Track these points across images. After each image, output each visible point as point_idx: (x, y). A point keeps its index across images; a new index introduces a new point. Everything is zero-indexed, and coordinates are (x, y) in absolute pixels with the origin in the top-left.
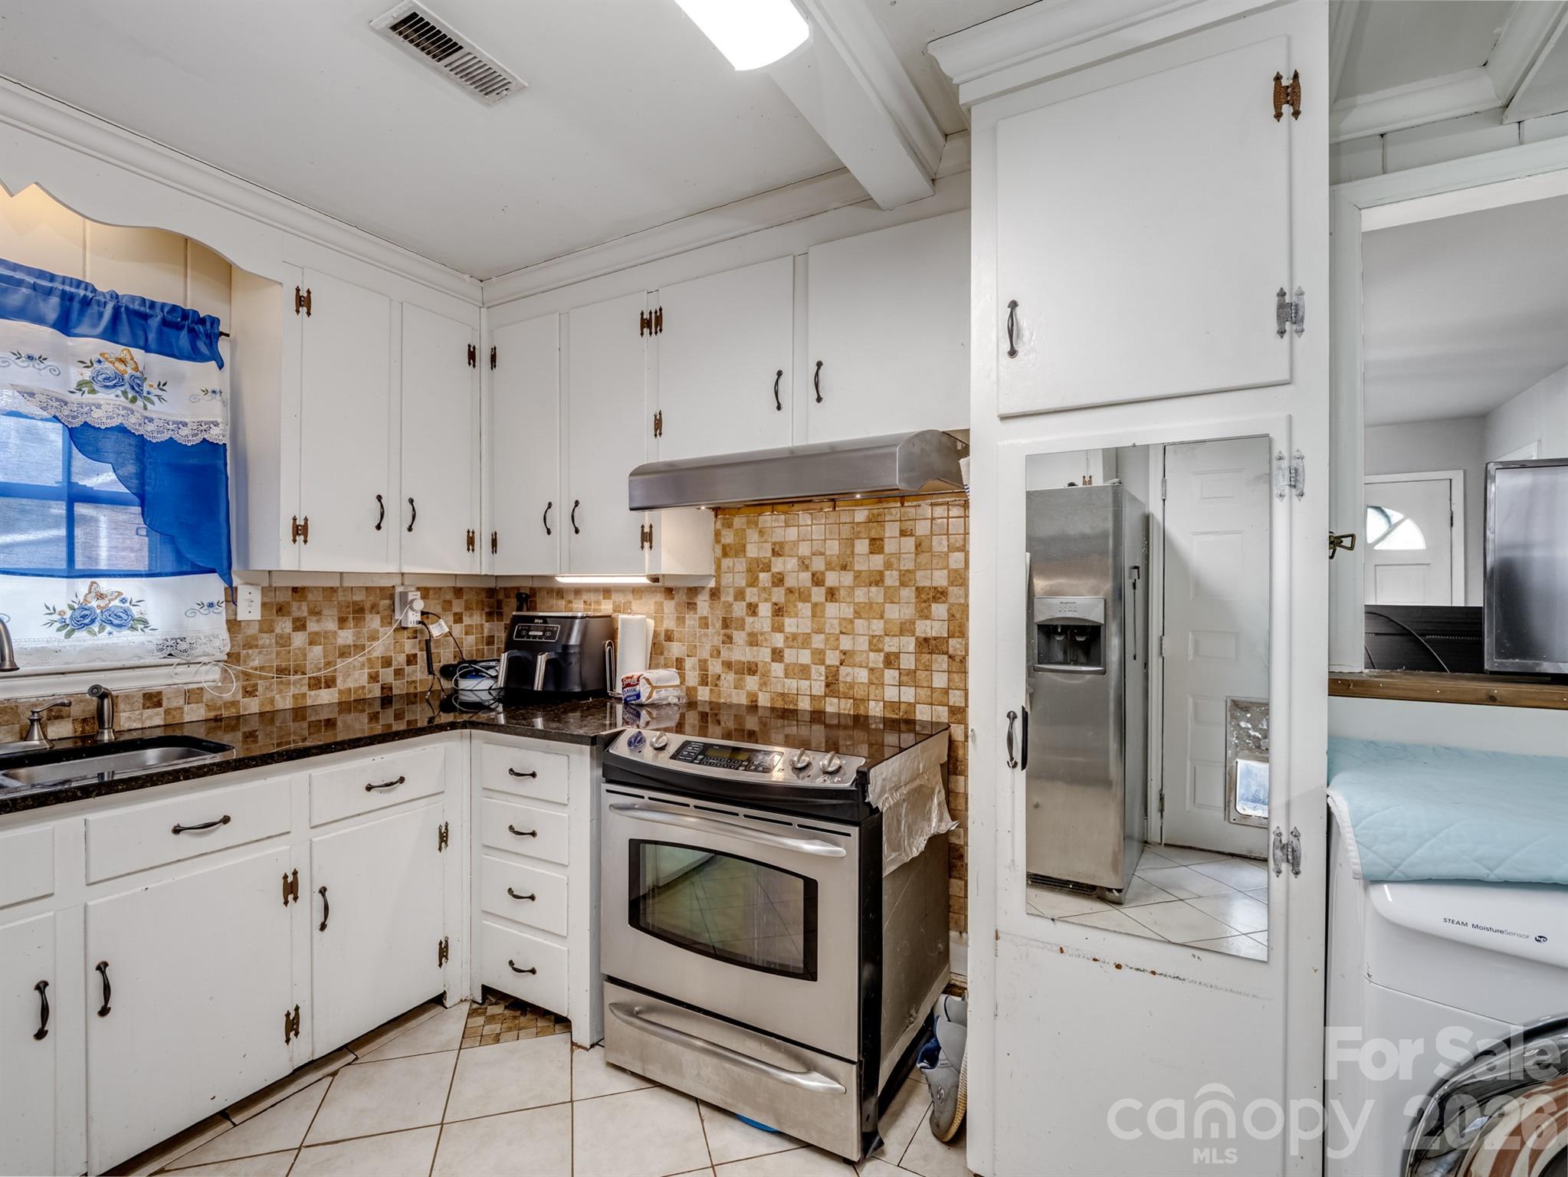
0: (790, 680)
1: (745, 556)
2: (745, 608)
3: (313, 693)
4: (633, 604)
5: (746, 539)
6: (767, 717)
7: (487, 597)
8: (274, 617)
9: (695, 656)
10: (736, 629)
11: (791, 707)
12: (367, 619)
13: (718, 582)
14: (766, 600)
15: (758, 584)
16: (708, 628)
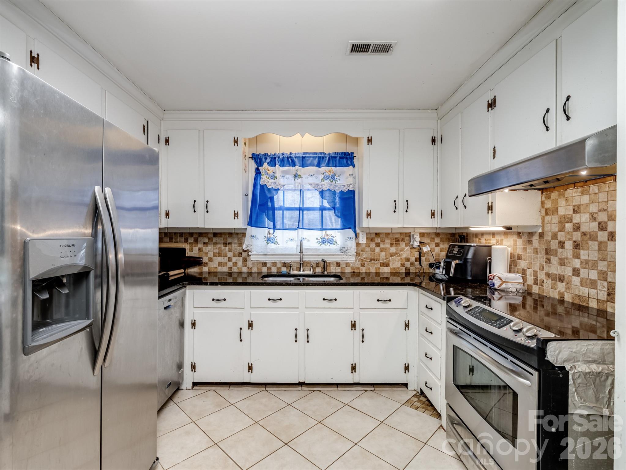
0: (584, 288)
1: (557, 214)
2: (557, 243)
3: (382, 268)
4: (504, 240)
5: (558, 204)
6: (569, 308)
7: (451, 237)
8: (370, 242)
9: (532, 269)
10: (553, 255)
11: (584, 304)
12: (400, 244)
13: (543, 229)
14: (569, 239)
15: (565, 230)
16: (538, 254)
